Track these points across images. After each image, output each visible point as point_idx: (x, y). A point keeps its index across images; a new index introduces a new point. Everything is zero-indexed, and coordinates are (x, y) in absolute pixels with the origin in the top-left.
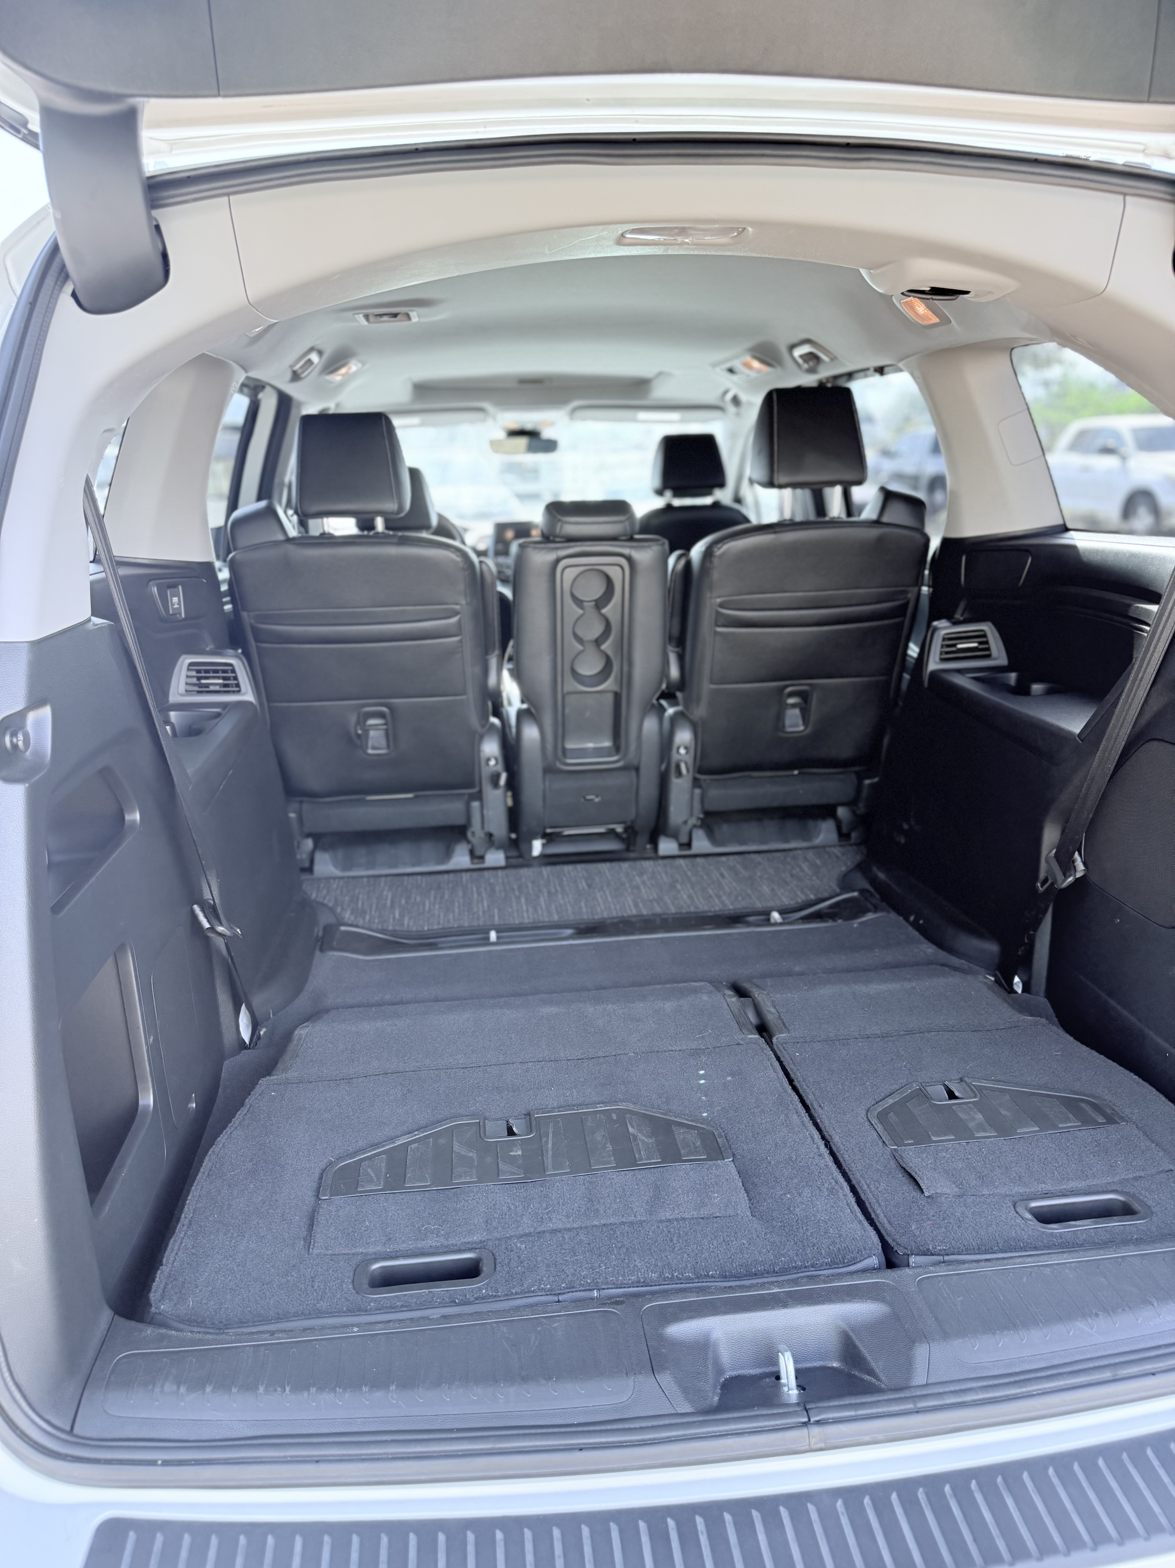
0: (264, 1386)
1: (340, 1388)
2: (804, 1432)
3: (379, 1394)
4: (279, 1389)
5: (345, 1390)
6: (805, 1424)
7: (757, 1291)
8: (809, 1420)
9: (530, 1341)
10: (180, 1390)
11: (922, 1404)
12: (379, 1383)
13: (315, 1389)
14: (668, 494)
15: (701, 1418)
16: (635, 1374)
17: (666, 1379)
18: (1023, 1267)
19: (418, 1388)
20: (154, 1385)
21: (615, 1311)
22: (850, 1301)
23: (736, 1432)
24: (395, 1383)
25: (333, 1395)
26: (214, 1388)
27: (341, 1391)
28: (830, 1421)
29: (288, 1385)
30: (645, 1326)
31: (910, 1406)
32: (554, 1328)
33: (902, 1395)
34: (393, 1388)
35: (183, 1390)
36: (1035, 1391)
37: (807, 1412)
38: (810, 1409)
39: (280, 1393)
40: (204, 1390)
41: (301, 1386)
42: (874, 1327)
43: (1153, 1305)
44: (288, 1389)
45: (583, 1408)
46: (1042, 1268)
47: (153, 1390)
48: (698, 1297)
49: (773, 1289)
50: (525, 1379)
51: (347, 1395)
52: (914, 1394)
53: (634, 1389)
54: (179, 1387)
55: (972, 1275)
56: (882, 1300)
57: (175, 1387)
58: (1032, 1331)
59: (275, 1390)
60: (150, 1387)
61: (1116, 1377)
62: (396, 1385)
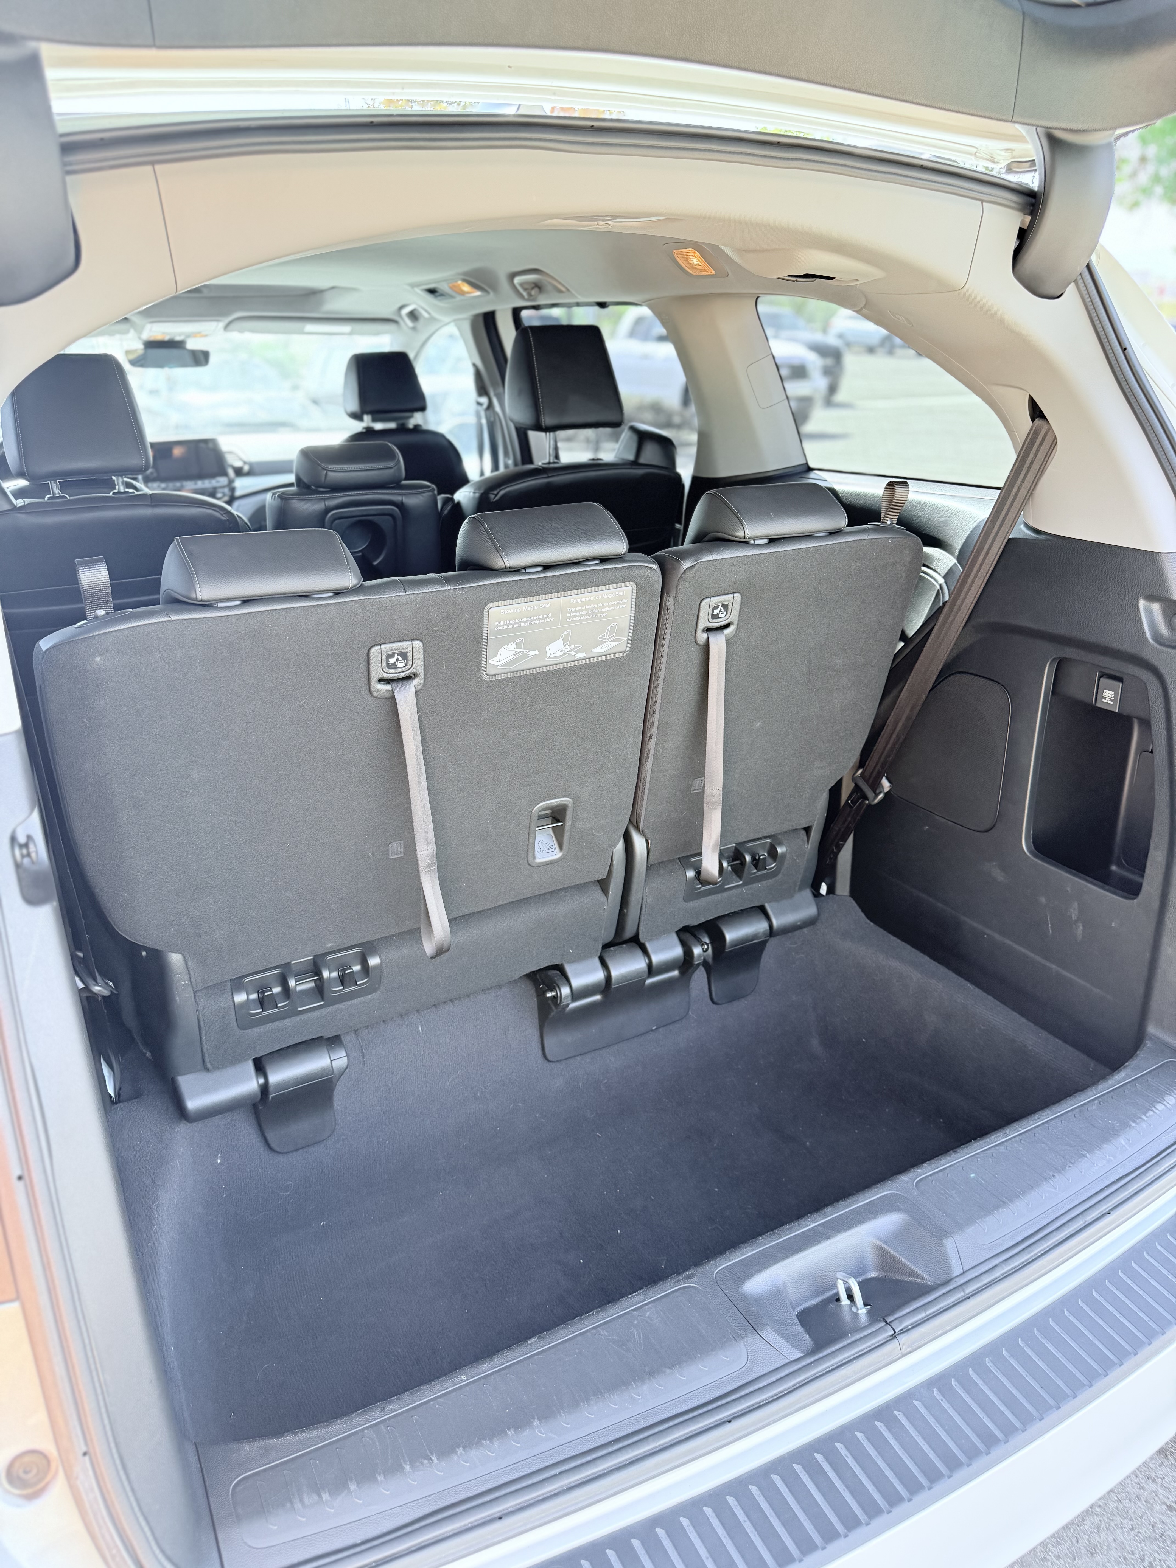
0: (408, 1463)
1: (485, 1440)
2: (895, 1344)
3: (526, 1433)
4: (426, 1462)
5: (491, 1439)
6: (894, 1336)
7: (798, 1230)
8: (895, 1332)
9: (634, 1336)
10: (322, 1498)
11: (970, 1289)
12: (520, 1422)
13: (461, 1449)
14: (367, 418)
15: (812, 1359)
16: (743, 1338)
17: (769, 1334)
18: (984, 1150)
19: (560, 1415)
20: (291, 1502)
21: (692, 1285)
22: (874, 1218)
23: (844, 1361)
24: (536, 1417)
25: (481, 1448)
26: (358, 1484)
27: (488, 1442)
28: (910, 1327)
29: (432, 1455)
30: (725, 1291)
31: (960, 1295)
32: (649, 1317)
33: (951, 1287)
34: (536, 1423)
35: (326, 1496)
36: (1038, 1252)
37: (891, 1326)
38: (891, 1322)
39: (428, 1465)
40: (349, 1489)
41: (446, 1451)
42: (901, 1235)
43: (1087, 1157)
44: (434, 1458)
45: (713, 1384)
46: (997, 1148)
47: (293, 1506)
48: (753, 1250)
49: (809, 1225)
50: (652, 1374)
51: (496, 1444)
52: (959, 1284)
53: (748, 1352)
54: (320, 1496)
55: (952, 1168)
56: (898, 1210)
57: (315, 1497)
58: (1018, 1203)
59: (422, 1464)
60: (288, 1505)
61: (1087, 1223)
62: (538, 1419)
